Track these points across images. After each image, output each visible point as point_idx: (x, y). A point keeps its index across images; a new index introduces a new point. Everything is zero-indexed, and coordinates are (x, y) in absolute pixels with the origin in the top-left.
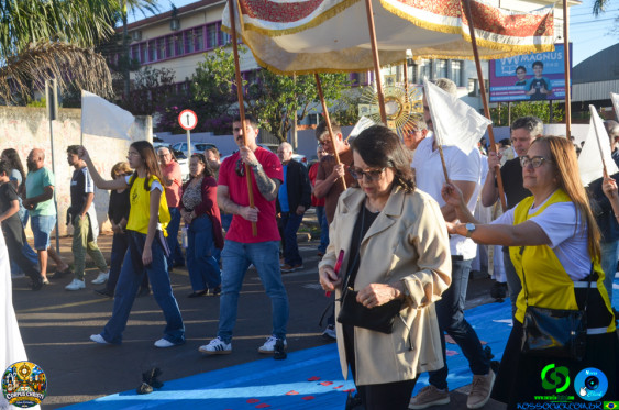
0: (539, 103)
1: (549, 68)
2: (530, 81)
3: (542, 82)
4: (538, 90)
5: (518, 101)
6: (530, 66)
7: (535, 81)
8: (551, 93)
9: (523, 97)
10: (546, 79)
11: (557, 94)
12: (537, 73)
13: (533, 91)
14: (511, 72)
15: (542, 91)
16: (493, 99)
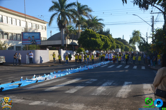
0: (35, 45)
1: (36, 37)
2: (31, 40)
3: (34, 41)
4: (33, 42)
5: (30, 45)
6: (31, 37)
7: (33, 40)
8: (36, 43)
9: (30, 44)
10: (35, 40)
11: (38, 43)
12: (33, 38)
13: (32, 42)
14: (27, 38)
15: (34, 42)
16: (23, 44)
